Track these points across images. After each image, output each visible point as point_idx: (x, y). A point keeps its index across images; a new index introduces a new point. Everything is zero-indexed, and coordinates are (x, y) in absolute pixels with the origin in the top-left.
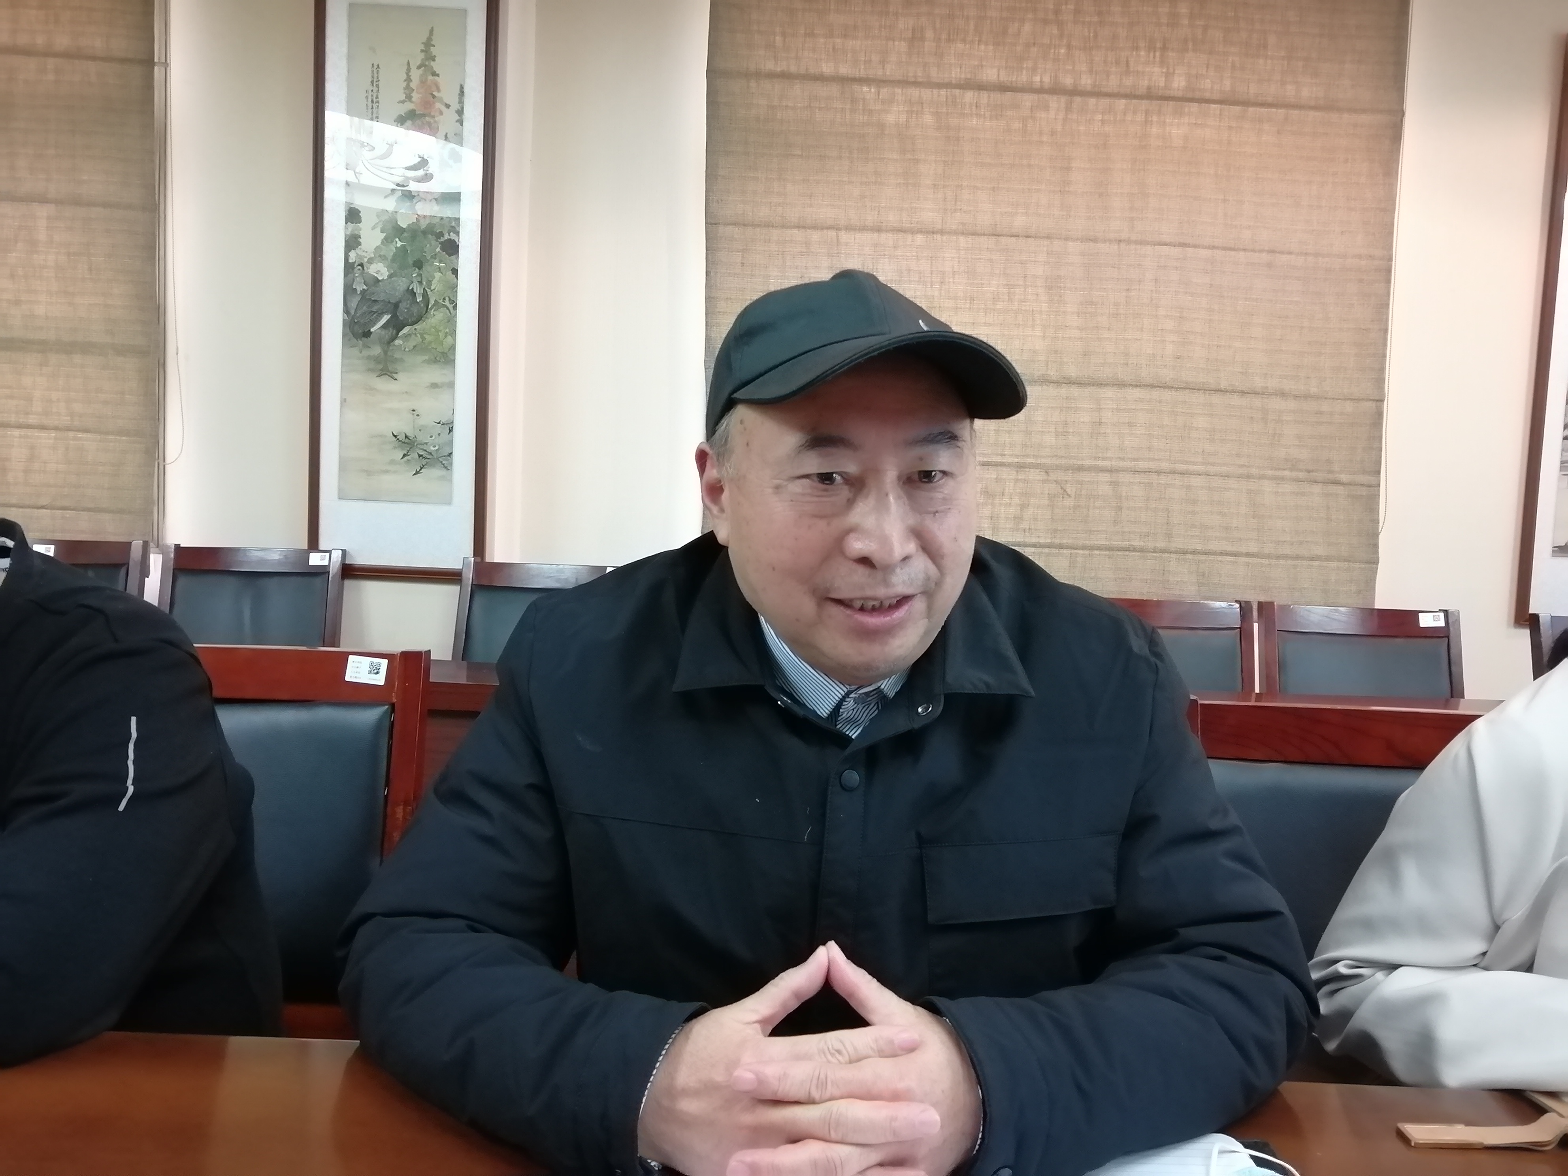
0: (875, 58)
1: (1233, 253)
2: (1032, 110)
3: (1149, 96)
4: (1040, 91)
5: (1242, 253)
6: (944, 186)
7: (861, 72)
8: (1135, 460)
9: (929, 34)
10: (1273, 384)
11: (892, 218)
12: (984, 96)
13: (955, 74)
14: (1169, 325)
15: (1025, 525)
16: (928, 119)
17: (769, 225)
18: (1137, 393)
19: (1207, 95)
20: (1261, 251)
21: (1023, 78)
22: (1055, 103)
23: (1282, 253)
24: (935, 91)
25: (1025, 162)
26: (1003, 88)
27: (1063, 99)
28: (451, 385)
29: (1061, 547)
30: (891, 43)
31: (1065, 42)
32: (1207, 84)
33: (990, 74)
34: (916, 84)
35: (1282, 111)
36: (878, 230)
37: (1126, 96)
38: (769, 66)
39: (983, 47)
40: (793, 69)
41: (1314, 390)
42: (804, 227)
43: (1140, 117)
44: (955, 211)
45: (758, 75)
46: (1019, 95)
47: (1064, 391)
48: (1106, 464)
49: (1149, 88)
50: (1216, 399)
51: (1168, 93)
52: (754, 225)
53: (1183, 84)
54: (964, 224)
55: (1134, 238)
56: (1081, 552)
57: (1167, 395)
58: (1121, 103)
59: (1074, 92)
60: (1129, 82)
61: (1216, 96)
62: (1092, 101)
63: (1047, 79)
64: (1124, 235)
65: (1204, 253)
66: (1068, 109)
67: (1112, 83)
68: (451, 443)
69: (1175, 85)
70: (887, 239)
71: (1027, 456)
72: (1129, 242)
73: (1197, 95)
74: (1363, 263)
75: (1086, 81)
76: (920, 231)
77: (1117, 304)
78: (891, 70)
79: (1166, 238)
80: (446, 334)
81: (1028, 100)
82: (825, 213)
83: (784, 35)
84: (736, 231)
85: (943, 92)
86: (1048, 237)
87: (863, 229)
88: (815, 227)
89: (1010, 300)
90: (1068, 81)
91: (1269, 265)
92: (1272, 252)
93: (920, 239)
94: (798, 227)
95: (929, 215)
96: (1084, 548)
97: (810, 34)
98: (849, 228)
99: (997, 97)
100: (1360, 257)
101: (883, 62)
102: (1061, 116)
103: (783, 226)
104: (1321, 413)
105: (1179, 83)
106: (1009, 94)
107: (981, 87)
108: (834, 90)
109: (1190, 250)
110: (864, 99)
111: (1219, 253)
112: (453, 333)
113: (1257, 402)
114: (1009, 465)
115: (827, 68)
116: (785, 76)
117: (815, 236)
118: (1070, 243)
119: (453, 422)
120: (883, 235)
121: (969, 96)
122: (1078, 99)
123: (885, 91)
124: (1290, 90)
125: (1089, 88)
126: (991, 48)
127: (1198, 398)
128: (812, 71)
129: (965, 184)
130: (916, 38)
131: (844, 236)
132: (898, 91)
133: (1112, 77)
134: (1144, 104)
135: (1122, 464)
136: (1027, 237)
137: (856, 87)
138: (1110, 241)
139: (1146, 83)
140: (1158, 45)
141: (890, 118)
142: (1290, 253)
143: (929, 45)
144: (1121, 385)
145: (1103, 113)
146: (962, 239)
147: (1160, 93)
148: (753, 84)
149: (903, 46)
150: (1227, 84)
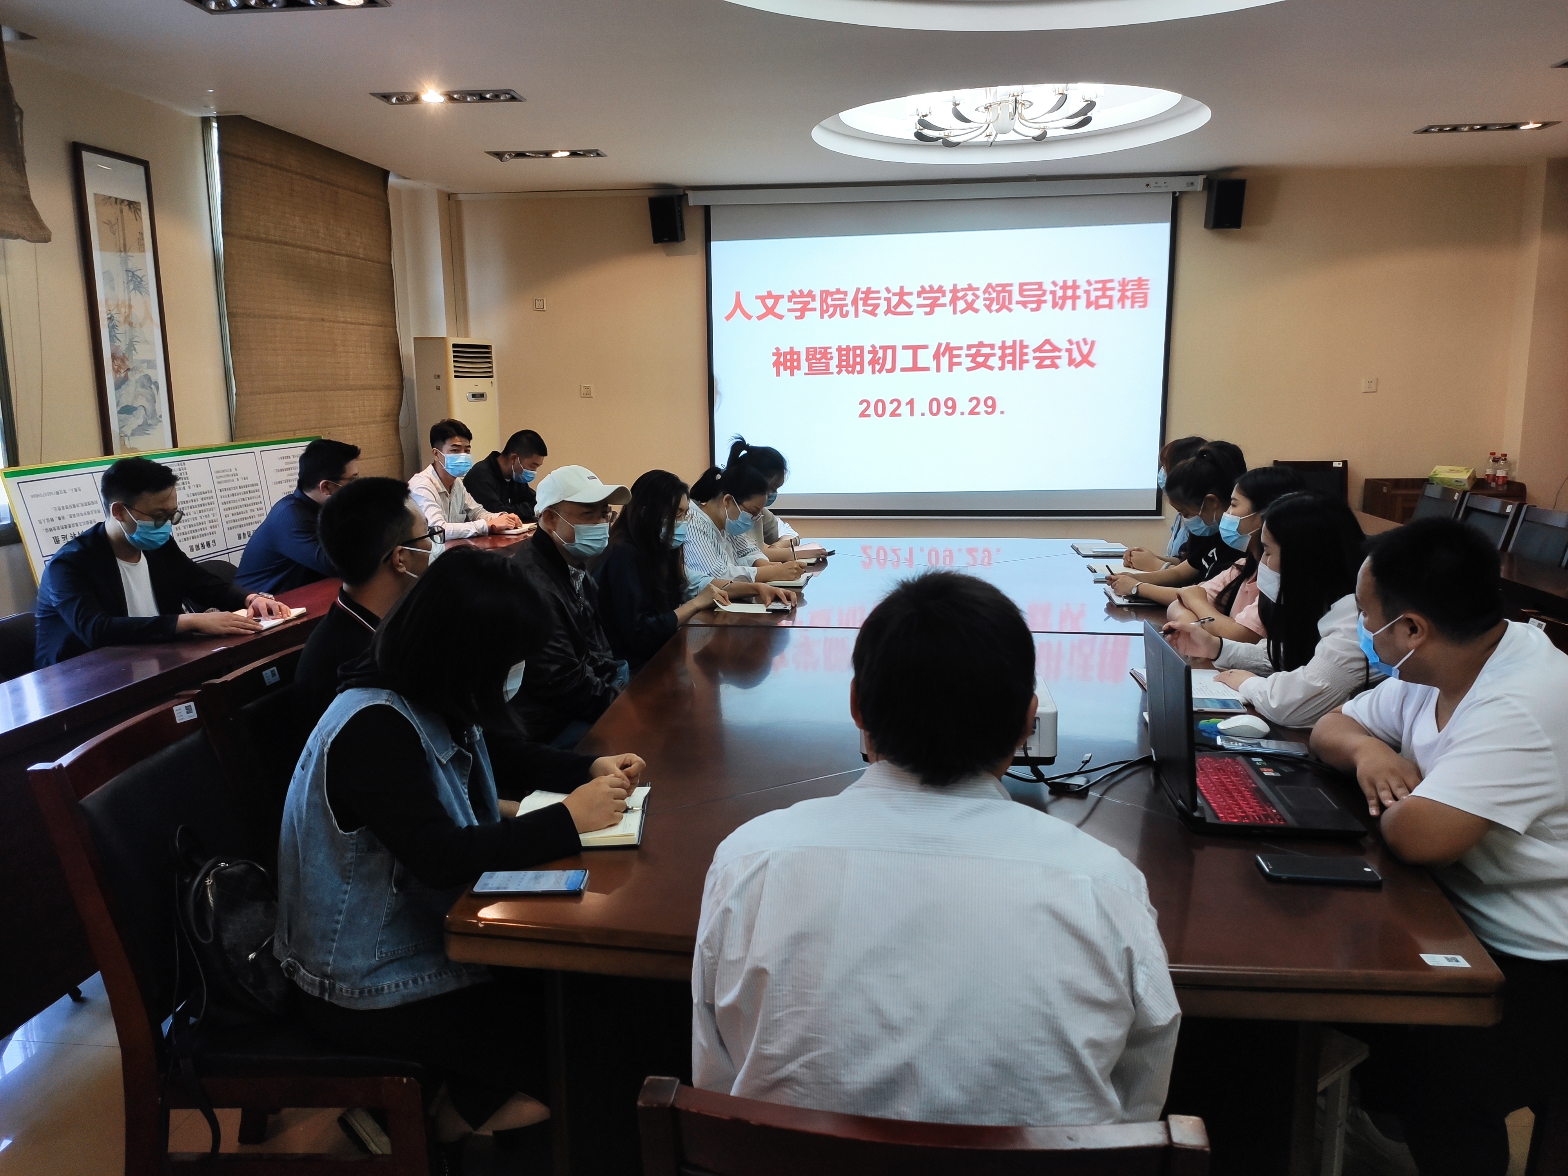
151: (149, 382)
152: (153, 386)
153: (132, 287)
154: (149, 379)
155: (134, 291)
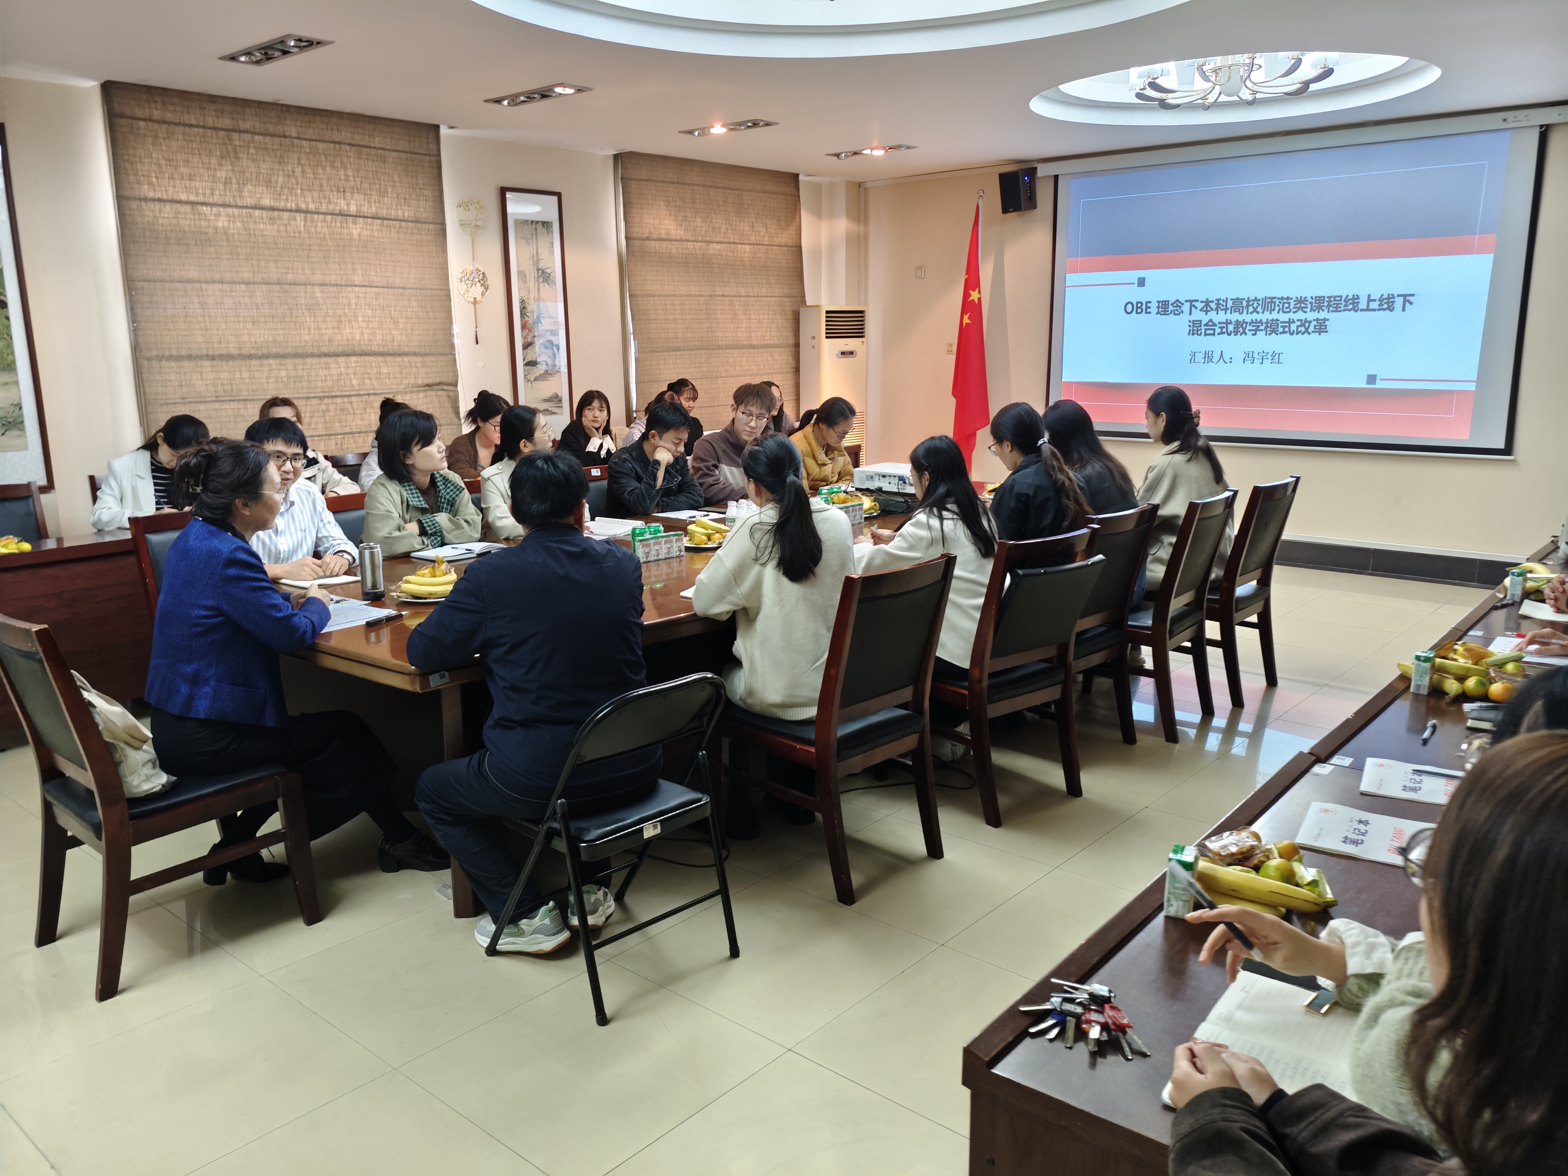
0: (208, 192)
1: (386, 289)
2: (288, 221)
3: (341, 214)
4: (291, 211)
5: (390, 290)
6: (252, 259)
7: (200, 199)
8: (359, 390)
9: (234, 181)
10: (412, 349)
11: (228, 276)
12: (264, 213)
13: (249, 201)
14: (364, 325)
15: (313, 426)
16: (239, 224)
17: (163, 281)
18: (354, 359)
19: (366, 215)
20: (398, 288)
21: (282, 204)
22: (299, 217)
23: (407, 288)
24: (240, 210)
25: (289, 247)
26: (273, 209)
27: (303, 215)
28: (17, 383)
29: (330, 435)
30: (214, 184)
31: (299, 187)
32: (365, 209)
33: (267, 202)
34: (230, 206)
35: (398, 223)
36: (222, 283)
37: (332, 214)
38: (151, 194)
39: (260, 188)
40: (165, 197)
41: (428, 351)
42: (182, 282)
43: (338, 224)
44: (259, 272)
45: (146, 199)
46: (281, 213)
47: (323, 360)
48: (347, 393)
49: (340, 210)
50: (388, 358)
51: (349, 213)
52: (154, 281)
53: (355, 209)
54: (264, 279)
55: (343, 283)
56: (340, 436)
57: (367, 358)
58: (329, 218)
59: (307, 212)
60: (331, 207)
61: (370, 215)
62: (316, 216)
63: (293, 205)
64: (339, 283)
65: (375, 290)
66: (305, 220)
67: (324, 208)
68: (22, 416)
69: (352, 209)
70: (226, 287)
71: (310, 393)
72: (341, 285)
73: (362, 214)
74: (440, 292)
75: (312, 207)
76: (243, 283)
77: (340, 316)
78: (216, 199)
79: (357, 283)
80: (8, 354)
81: (286, 215)
82: (193, 274)
83: (157, 178)
84: (146, 285)
85: (244, 210)
86: (305, 284)
87: (214, 282)
88: (188, 281)
89: (291, 316)
90: (303, 206)
91: (402, 295)
92: (402, 288)
93: (243, 286)
94: (179, 281)
95: (246, 275)
96: (341, 434)
97: (172, 178)
98: (206, 282)
99: (270, 213)
100: (437, 289)
101: (212, 194)
102: (302, 223)
103: (171, 282)
104: (433, 361)
105: (353, 209)
106: (276, 212)
107: (262, 208)
108: (188, 208)
109: (368, 288)
110: (205, 214)
111: (381, 290)
112: (13, 353)
113: (406, 359)
114: (303, 398)
115: (183, 197)
116: (159, 200)
117: (189, 286)
118: (315, 287)
119: (20, 404)
120: (225, 285)
121: (257, 212)
122: (309, 215)
123: (215, 210)
124: (400, 213)
125: (313, 210)
126: (265, 188)
127: (380, 359)
128: (175, 198)
129: (262, 258)
130: (227, 182)
131: (204, 286)
132: (222, 209)
133: (323, 204)
134: (339, 218)
135: (353, 393)
136: (295, 284)
137: (199, 207)
138: (333, 285)
139: (339, 208)
140: (342, 190)
141: (220, 224)
142: (410, 289)
143: (234, 186)
144: (348, 355)
145: (322, 222)
146: (263, 286)
147: (345, 213)
148: (143, 204)
149: (221, 186)
150: (374, 210)
151: (551, 345)
152: (554, 348)
153: (541, 280)
154: (551, 342)
155: (542, 283)
